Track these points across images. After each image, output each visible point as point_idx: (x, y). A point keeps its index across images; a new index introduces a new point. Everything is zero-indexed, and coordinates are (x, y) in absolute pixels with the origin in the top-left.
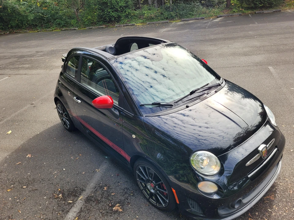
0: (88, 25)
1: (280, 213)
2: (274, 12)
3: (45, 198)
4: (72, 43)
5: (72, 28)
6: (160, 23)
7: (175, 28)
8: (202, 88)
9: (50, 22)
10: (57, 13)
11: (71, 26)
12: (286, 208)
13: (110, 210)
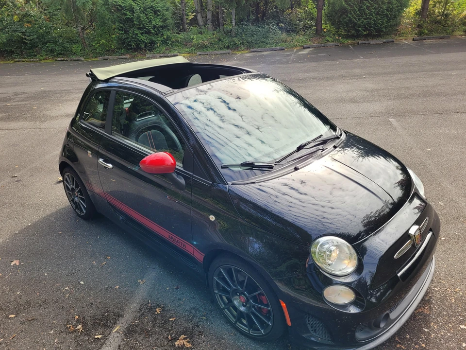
0: (100, 54)
1: (442, 333)
2: (385, 42)
3: (51, 332)
4: (77, 81)
5: (74, 58)
6: (217, 54)
7: (243, 62)
8: (314, 140)
9: (37, 47)
10: (48, 33)
11: (73, 55)
12: (450, 325)
13: (170, 346)
